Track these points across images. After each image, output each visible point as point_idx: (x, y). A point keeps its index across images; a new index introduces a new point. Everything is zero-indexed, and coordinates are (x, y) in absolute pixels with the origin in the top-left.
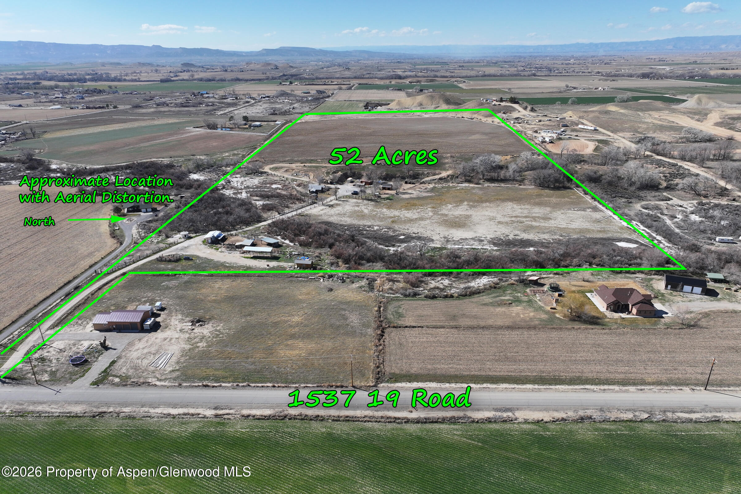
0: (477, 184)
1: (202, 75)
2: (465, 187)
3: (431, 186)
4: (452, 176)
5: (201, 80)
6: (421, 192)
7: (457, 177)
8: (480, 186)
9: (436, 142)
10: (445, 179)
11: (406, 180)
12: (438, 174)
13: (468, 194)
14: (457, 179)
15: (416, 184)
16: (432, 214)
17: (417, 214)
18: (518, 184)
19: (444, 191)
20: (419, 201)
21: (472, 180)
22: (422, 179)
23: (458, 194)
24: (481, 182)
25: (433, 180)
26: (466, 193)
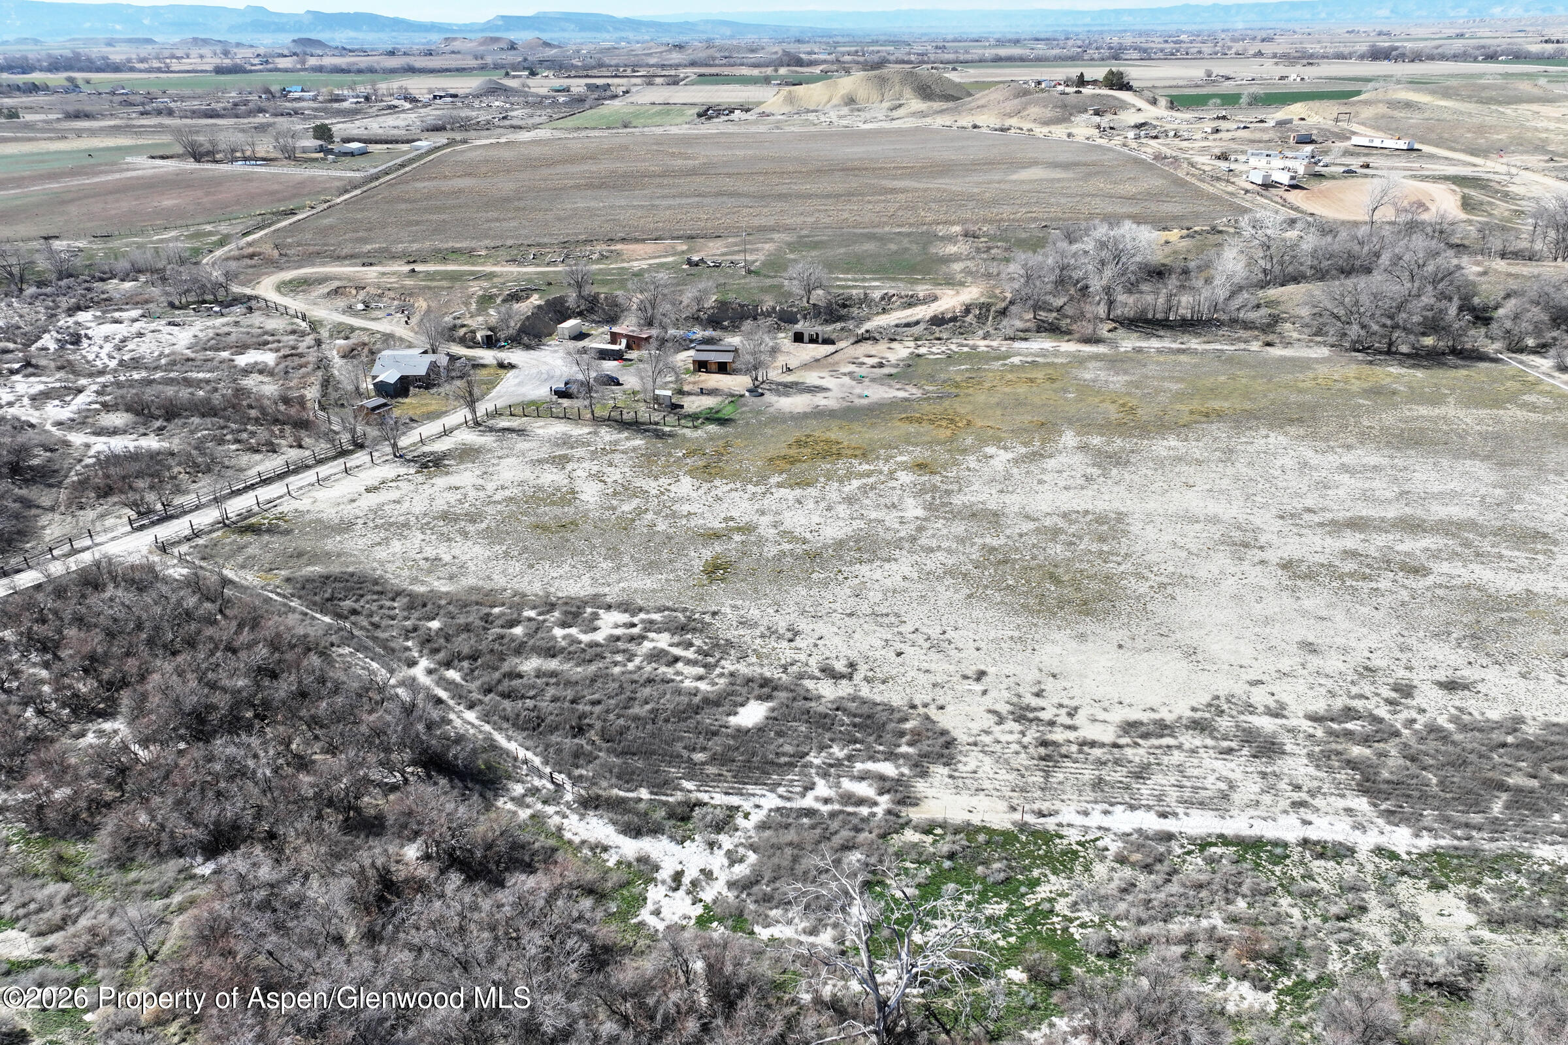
0: (1087, 341)
2: (1043, 353)
3: (901, 351)
4: (985, 307)
6: (860, 380)
7: (1003, 312)
8: (1101, 349)
10: (954, 319)
11: (799, 327)
13: (1065, 391)
14: (1005, 322)
15: (841, 345)
16: (920, 512)
17: (842, 510)
18: (1256, 338)
19: (957, 371)
20: (856, 426)
21: (1064, 323)
22: (861, 321)
23: (1022, 389)
24: (1104, 330)
25: (908, 325)
26: (1052, 380)
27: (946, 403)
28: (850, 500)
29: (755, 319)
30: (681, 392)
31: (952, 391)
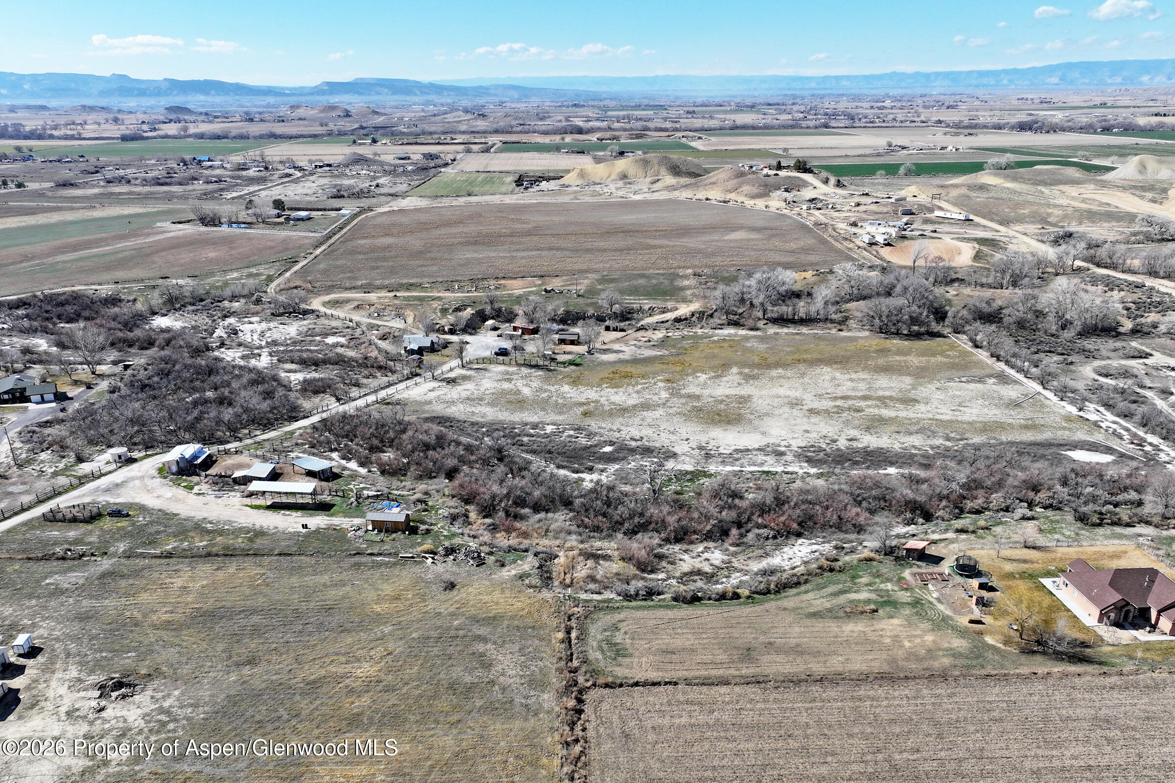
0: (752, 329)
1: (204, 128)
2: (729, 335)
3: (659, 335)
4: (702, 314)
5: (201, 136)
6: (640, 347)
7: (711, 316)
8: (758, 333)
9: (661, 247)
10: (686, 319)
11: (607, 323)
12: (671, 310)
13: (736, 351)
14: (712, 320)
15: (629, 332)
16: (667, 396)
17: (635, 395)
18: (835, 327)
19: (686, 343)
20: (638, 366)
21: (742, 321)
22: (639, 320)
23: (716, 351)
24: (761, 324)
25: (662, 322)
26: (731, 347)
27: (680, 357)
28: (638, 392)
30: (554, 353)
31: (683, 352)
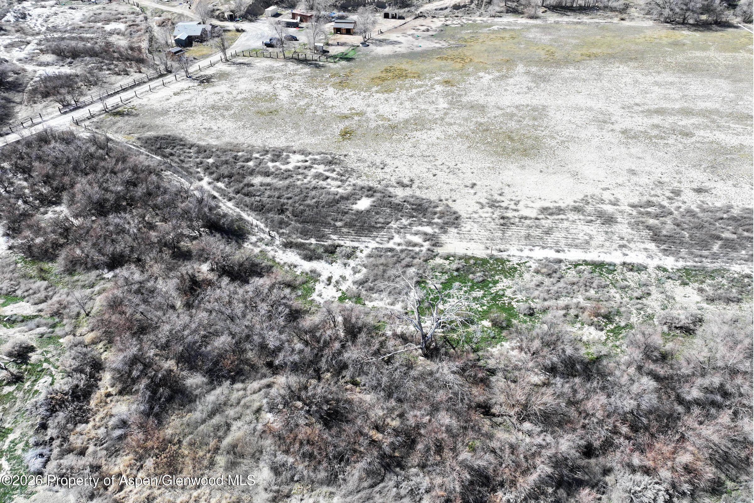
0: (532, 17)
2: (509, 24)
3: (438, 23)
6: (417, 38)
7: (490, 2)
8: (538, 22)
10: (465, 6)
11: (387, 10)
13: (519, 43)
14: (491, 8)
15: (407, 20)
16: (446, 106)
17: (408, 104)
18: (617, 16)
19: (466, 34)
20: (415, 62)
21: (520, 8)
22: (418, 7)
23: (498, 43)
24: (540, 12)
25: (441, 9)
26: (513, 38)
27: (460, 50)
28: (411, 99)
29: (364, 6)
30: (328, 44)
31: (462, 44)
